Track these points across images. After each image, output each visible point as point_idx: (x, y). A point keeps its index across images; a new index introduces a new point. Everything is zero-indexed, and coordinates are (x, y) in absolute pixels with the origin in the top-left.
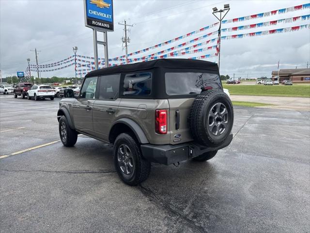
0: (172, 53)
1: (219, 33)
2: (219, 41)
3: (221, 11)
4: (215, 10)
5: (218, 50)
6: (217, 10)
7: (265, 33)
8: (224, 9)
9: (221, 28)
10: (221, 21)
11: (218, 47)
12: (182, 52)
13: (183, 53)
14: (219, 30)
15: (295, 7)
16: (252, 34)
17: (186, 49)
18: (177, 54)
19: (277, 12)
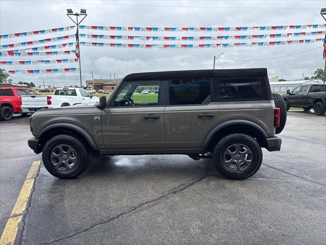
0: (12, 51)
1: (77, 38)
2: (78, 46)
3: (77, 15)
4: (70, 11)
5: (78, 55)
6: (72, 12)
7: (124, 46)
8: (80, 13)
9: (79, 33)
10: (78, 25)
11: (77, 51)
12: (27, 51)
13: (30, 54)
14: (77, 35)
15: (147, 28)
16: (112, 45)
17: (34, 49)
18: (19, 54)
19: (133, 29)
